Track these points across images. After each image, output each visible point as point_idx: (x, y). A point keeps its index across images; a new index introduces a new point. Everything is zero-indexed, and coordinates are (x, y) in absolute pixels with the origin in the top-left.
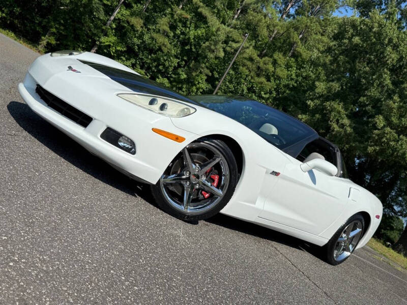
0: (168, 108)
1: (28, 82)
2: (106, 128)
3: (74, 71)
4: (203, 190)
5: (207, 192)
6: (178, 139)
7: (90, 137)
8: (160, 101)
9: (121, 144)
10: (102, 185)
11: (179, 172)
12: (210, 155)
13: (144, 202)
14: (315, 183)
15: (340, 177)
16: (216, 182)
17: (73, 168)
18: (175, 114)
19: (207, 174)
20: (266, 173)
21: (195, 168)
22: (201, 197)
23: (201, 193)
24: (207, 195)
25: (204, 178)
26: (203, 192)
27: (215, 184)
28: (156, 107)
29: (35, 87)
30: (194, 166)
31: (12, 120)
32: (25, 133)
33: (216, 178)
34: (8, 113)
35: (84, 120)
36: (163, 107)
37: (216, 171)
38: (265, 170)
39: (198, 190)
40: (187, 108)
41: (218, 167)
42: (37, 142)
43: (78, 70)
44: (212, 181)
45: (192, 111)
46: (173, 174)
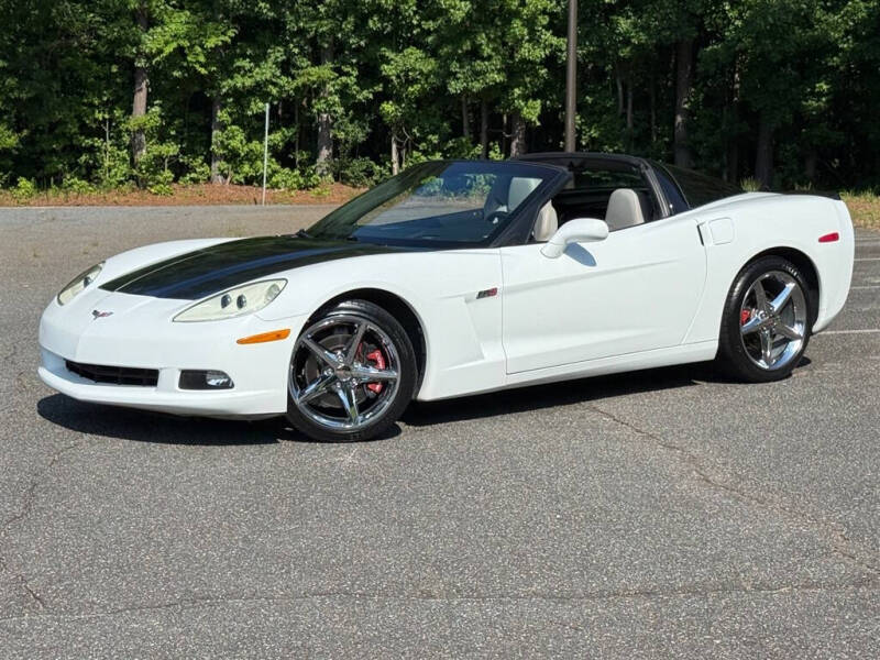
0: (247, 299)
1: (51, 362)
2: (179, 373)
3: (103, 315)
4: (367, 384)
5: (376, 383)
6: (280, 335)
7: (168, 396)
8: (234, 294)
9: (213, 382)
10: (217, 449)
11: (318, 376)
12: (348, 327)
13: (290, 443)
14: (593, 263)
15: (671, 215)
16: (380, 362)
17: (171, 448)
18: (261, 302)
19: (359, 357)
20: (467, 301)
21: (337, 358)
22: (371, 394)
23: (368, 389)
24: (378, 387)
25: (358, 366)
26: (370, 386)
27: (381, 366)
28: (233, 305)
29: (64, 365)
30: (332, 356)
31: (59, 429)
32: (87, 437)
33: (377, 355)
34: (48, 423)
35: (148, 377)
36: (240, 302)
37: (372, 345)
38: (463, 299)
39: (360, 386)
40: (273, 286)
41: (370, 337)
42: (109, 439)
43: (107, 311)
44: (374, 363)
45: (281, 285)
46: (311, 383)
